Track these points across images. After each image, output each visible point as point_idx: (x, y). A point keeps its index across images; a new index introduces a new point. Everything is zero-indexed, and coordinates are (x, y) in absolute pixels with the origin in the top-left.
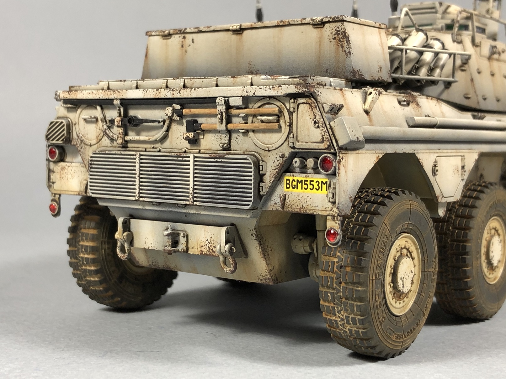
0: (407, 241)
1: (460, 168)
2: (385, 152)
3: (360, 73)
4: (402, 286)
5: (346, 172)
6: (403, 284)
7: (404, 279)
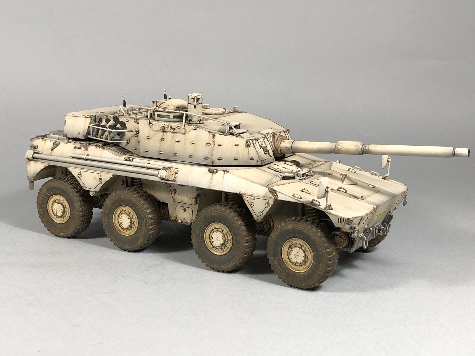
0: (61, 198)
1: (98, 179)
2: (50, 164)
3: (66, 135)
4: (56, 213)
5: (30, 167)
6: (56, 212)
7: (57, 211)
